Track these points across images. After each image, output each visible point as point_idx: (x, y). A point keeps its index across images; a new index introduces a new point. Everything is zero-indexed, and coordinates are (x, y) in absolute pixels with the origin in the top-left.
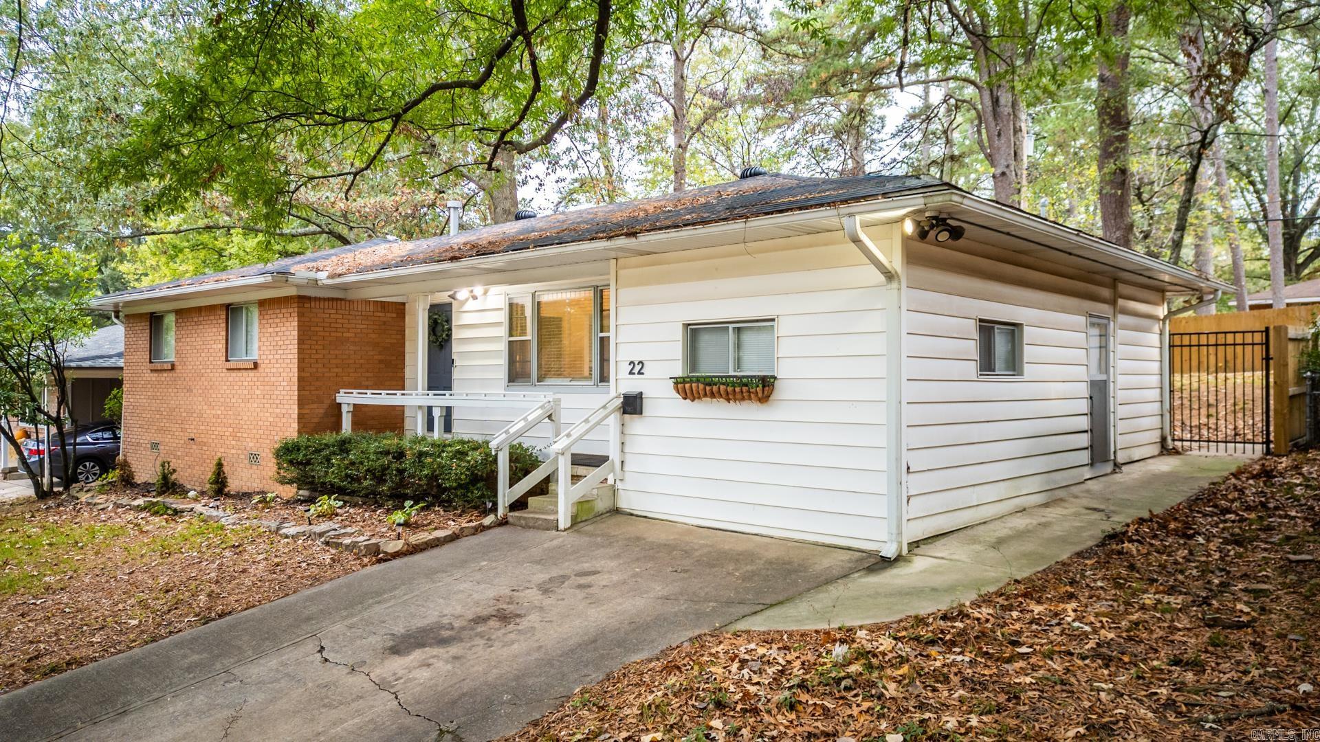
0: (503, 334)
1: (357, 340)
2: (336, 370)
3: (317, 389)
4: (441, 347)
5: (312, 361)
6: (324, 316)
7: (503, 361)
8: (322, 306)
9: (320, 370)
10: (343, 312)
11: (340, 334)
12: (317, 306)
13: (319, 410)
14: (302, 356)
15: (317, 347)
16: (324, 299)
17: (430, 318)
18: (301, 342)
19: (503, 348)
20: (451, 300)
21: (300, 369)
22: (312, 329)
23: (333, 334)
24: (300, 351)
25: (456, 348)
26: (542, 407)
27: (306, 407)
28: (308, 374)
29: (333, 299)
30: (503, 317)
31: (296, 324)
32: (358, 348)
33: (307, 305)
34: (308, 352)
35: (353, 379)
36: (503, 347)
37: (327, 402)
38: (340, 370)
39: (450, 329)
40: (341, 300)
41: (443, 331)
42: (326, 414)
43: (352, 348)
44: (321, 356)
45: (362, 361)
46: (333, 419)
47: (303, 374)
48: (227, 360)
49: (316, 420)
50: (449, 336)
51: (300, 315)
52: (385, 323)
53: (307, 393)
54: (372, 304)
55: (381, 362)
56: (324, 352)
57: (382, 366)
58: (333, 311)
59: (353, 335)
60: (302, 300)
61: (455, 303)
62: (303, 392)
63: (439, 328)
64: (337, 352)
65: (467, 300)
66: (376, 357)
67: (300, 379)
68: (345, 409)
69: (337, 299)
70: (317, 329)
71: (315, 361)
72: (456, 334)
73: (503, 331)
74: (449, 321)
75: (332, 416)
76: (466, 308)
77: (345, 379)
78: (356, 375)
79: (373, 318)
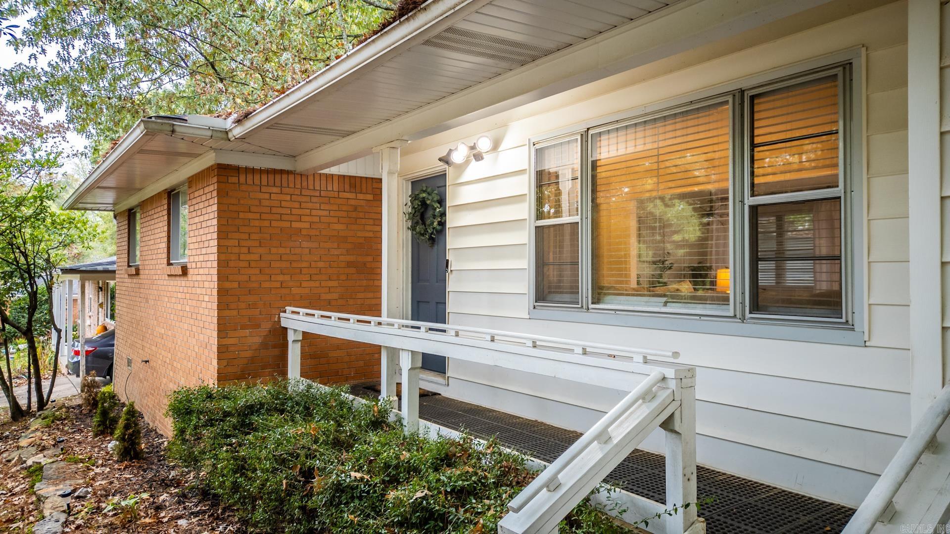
0: (525, 215)
1: (313, 233)
2: (281, 278)
3: (249, 307)
4: (432, 241)
5: (242, 264)
6: (261, 196)
7: (525, 263)
8: (257, 181)
9: (253, 278)
10: (291, 191)
11: (287, 224)
12: (250, 181)
13: (253, 339)
14: (223, 257)
15: (249, 243)
16: (261, 171)
17: (414, 197)
18: (222, 235)
19: (526, 241)
20: (442, 166)
21: (221, 277)
22: (242, 215)
23: (274, 224)
24: (222, 249)
25: (452, 242)
26: (647, 396)
27: (231, 334)
28: (236, 285)
29: (275, 172)
30: (525, 185)
31: (215, 208)
32: (315, 245)
33: (234, 180)
34: (236, 250)
35: (307, 291)
36: (525, 237)
37: (266, 326)
38: (287, 278)
39: (443, 214)
40: (288, 172)
41: (434, 216)
42: (264, 345)
43: (305, 244)
44: (256, 257)
45: (321, 264)
46: (276, 352)
47: (227, 285)
48: (169, 264)
49: (248, 354)
50: (442, 224)
51: (222, 194)
52: (355, 208)
53: (235, 313)
54: (336, 179)
55: (349, 264)
56: (261, 250)
57: (352, 270)
58: (275, 190)
59: (307, 225)
60: (223, 171)
61: (450, 172)
62: (227, 313)
63: (430, 213)
64: (282, 251)
65: (467, 162)
66: (342, 258)
67: (222, 293)
68: (291, 337)
69: (282, 172)
70: (250, 216)
71: (246, 264)
72: (452, 221)
73: (524, 211)
74: (442, 202)
75: (274, 347)
76: (467, 176)
77: (295, 291)
78: (312, 284)
79: (339, 201)
